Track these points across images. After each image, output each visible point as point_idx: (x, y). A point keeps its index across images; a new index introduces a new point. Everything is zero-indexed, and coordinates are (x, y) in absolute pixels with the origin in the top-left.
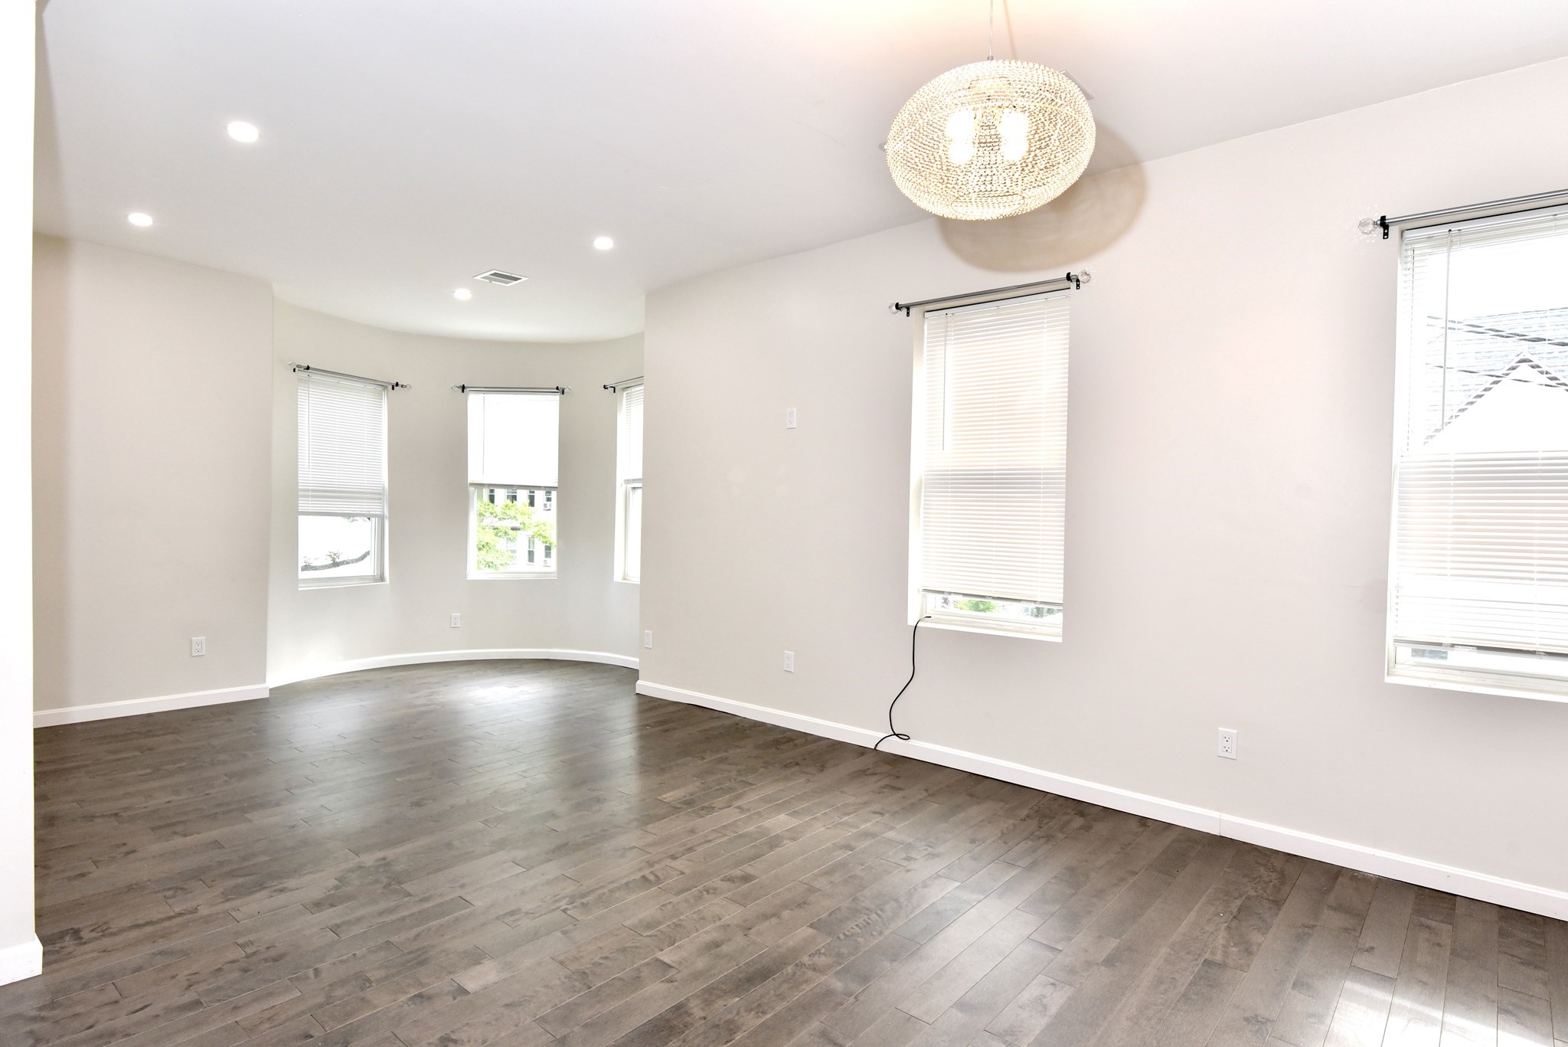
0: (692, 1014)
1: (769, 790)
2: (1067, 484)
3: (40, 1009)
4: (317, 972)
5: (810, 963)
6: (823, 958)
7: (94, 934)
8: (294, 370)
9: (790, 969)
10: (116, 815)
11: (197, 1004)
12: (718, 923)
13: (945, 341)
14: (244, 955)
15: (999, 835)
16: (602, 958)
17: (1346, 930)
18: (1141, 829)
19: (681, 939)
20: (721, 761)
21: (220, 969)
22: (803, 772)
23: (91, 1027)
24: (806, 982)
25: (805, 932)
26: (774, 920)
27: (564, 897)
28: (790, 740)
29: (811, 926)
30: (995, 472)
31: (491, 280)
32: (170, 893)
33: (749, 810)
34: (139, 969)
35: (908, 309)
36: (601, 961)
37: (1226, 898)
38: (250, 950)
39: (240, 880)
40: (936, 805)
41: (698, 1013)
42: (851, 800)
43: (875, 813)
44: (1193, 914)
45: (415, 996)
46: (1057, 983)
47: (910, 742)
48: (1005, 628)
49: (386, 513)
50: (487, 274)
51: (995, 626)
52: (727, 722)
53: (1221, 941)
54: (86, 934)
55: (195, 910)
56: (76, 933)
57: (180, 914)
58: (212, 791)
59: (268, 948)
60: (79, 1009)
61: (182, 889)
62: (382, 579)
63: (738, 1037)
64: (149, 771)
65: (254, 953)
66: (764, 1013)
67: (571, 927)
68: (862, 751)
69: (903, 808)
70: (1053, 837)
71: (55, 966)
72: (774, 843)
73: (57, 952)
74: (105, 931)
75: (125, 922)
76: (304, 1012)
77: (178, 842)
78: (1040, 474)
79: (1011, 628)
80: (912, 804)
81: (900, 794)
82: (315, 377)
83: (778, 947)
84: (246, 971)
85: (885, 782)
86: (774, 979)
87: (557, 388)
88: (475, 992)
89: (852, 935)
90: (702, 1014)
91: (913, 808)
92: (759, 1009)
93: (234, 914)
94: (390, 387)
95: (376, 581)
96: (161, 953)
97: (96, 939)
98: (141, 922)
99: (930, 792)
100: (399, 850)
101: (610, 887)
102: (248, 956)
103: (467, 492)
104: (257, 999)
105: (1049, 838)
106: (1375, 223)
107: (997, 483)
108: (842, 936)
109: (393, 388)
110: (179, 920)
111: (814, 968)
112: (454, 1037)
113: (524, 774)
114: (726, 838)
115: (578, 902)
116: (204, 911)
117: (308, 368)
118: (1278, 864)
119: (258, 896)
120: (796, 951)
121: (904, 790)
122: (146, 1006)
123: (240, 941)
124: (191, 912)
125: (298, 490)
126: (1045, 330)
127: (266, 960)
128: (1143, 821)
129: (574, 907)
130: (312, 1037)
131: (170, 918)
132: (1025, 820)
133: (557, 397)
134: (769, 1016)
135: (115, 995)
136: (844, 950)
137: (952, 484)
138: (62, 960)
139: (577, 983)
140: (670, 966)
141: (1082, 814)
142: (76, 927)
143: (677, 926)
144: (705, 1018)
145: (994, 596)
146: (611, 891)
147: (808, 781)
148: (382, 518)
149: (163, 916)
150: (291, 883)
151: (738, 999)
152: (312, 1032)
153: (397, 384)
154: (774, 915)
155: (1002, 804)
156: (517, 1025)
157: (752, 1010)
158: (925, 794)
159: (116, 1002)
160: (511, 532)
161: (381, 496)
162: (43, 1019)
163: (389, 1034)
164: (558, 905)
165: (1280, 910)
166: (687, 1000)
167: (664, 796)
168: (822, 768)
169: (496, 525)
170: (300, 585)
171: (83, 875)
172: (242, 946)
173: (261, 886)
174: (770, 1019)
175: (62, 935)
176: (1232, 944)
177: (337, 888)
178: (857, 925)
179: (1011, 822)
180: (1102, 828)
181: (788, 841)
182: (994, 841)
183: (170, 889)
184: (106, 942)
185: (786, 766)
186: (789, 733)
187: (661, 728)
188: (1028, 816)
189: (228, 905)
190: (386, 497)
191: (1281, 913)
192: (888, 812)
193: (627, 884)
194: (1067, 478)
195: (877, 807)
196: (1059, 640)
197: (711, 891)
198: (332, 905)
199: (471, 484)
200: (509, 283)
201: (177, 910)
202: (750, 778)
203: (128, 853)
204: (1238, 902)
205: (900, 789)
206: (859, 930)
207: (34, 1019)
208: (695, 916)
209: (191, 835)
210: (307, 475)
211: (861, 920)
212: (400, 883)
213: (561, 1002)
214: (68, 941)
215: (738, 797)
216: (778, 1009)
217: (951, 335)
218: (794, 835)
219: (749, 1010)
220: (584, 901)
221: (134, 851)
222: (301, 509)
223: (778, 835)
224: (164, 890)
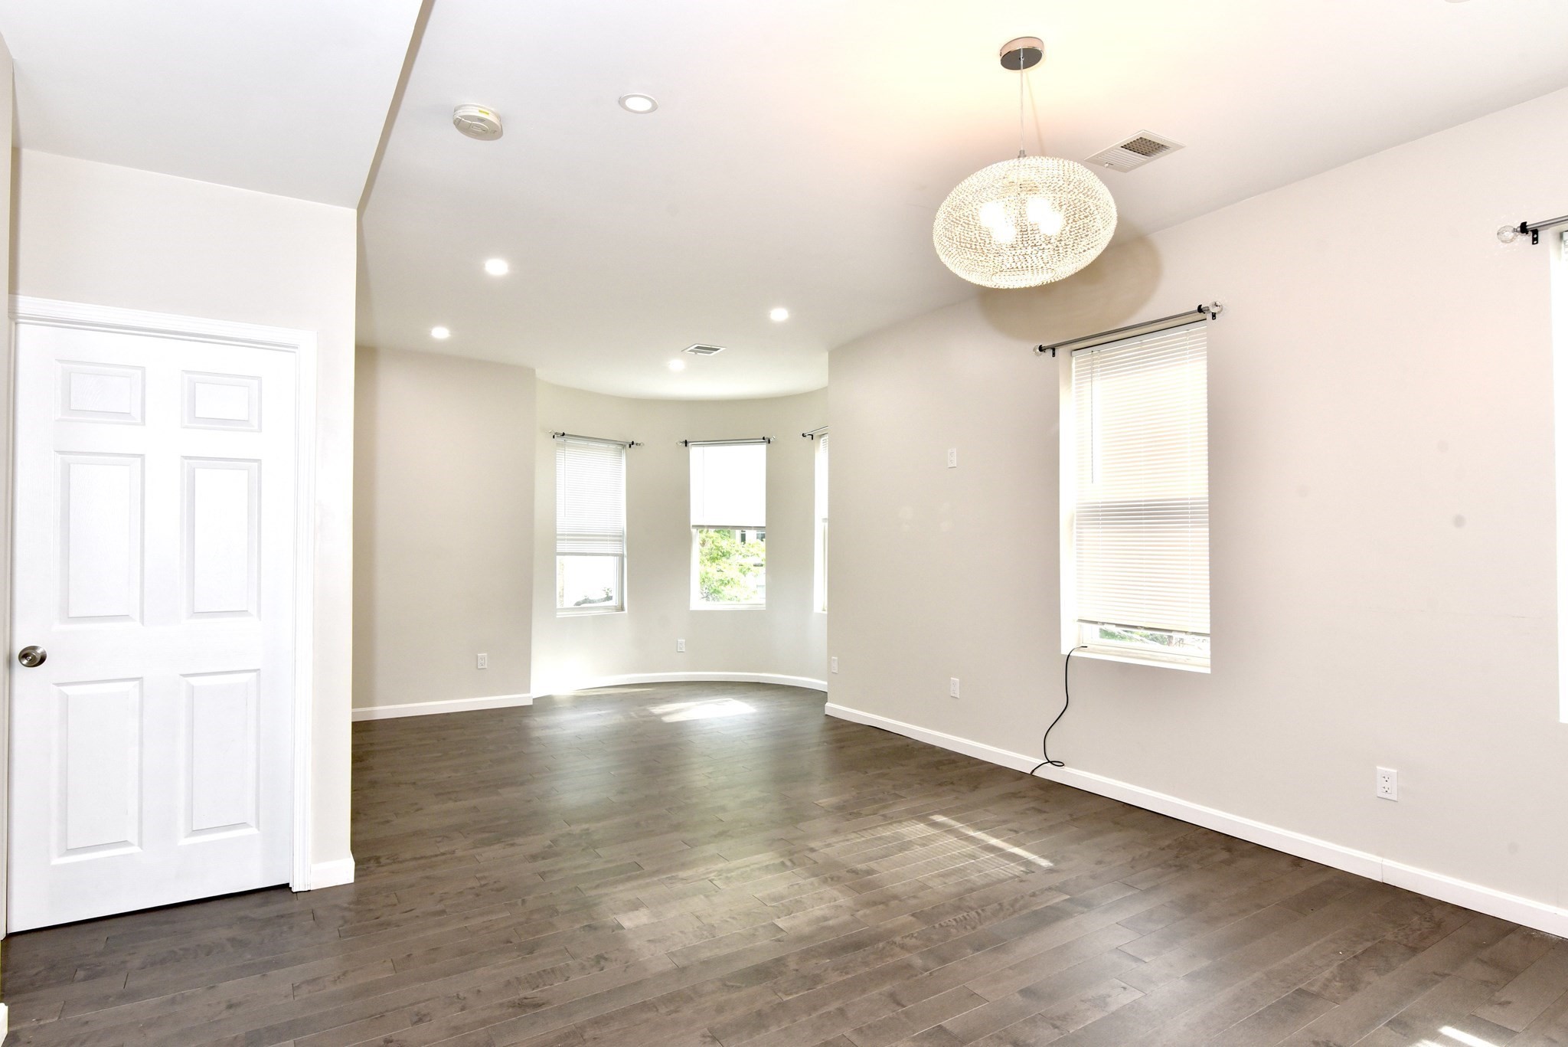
0: (787, 966)
1: (916, 804)
2: (1210, 513)
3: (350, 904)
4: (524, 901)
5: (901, 942)
6: (914, 940)
7: (388, 861)
8: (554, 437)
9: (881, 945)
10: (414, 783)
11: (443, 912)
12: (832, 904)
13: (1092, 377)
14: (479, 885)
15: (1130, 860)
16: (730, 917)
17: (1486, 983)
18: (1290, 869)
19: (797, 912)
20: (883, 775)
21: (461, 893)
22: (954, 790)
23: (377, 918)
24: (892, 956)
25: (905, 918)
26: (881, 907)
27: (714, 871)
28: (953, 762)
29: (913, 915)
30: (1143, 503)
31: (696, 352)
32: (439, 839)
33: (892, 818)
34: (412, 886)
35: (1054, 350)
36: (728, 920)
37: (1354, 939)
38: (483, 882)
39: (487, 835)
40: (1075, 829)
41: (792, 965)
42: (993, 817)
43: (1011, 830)
44: (1307, 949)
45: (586, 926)
46: (1128, 987)
47: (1066, 769)
48: (1159, 658)
49: (625, 553)
50: (692, 348)
51: (1148, 657)
52: (899, 743)
53: (1327, 974)
54: (383, 861)
55: (453, 852)
56: (377, 859)
57: (443, 854)
58: (479, 771)
59: (495, 882)
60: (372, 907)
61: (447, 837)
62: (622, 609)
63: (819, 987)
64: (440, 754)
65: (485, 885)
66: (847, 973)
67: (713, 892)
68: (1020, 775)
69: (1040, 829)
70: (1187, 867)
71: (361, 879)
72: (905, 846)
73: (365, 870)
74: (395, 860)
75: (408, 856)
76: (510, 926)
77: (451, 805)
78: (1187, 504)
79: (1165, 659)
80: (1051, 826)
81: (1044, 816)
82: (570, 441)
83: (878, 927)
84: (478, 895)
85: (1032, 805)
86: (865, 950)
87: (764, 439)
88: (628, 929)
89: (947, 926)
90: (796, 967)
91: (1051, 829)
92: (844, 970)
93: (477, 857)
94: (628, 446)
95: (617, 610)
96: (427, 877)
97: (390, 864)
98: (418, 856)
99: (1075, 817)
100: (600, 825)
101: (752, 867)
102: (482, 886)
103: (690, 533)
104: (482, 914)
105: (1181, 867)
106: (1515, 230)
107: (1145, 514)
108: (937, 925)
109: (630, 446)
110: (443, 857)
111: (903, 947)
112: (606, 956)
113: (710, 776)
114: (863, 839)
115: (725, 875)
116: (459, 853)
117: (564, 434)
118: (1437, 914)
119: (496, 847)
120: (892, 932)
121: (1048, 813)
122: (411, 910)
123: (477, 875)
124: (450, 853)
125: (556, 535)
126: (1188, 361)
127: (492, 890)
128: (1297, 861)
129: (720, 879)
130: (511, 942)
131: (436, 856)
132: (1163, 849)
133: (763, 447)
134: (850, 976)
135: (395, 901)
136: (935, 937)
137: (1102, 515)
138: (367, 875)
139: (705, 933)
140: (782, 930)
141: (1229, 850)
142: (378, 855)
143: (797, 901)
144: (797, 970)
145: (1146, 626)
146: (752, 870)
147: (957, 798)
148: (622, 556)
149: (432, 854)
150: (519, 840)
151: (828, 961)
152: (512, 940)
153: (633, 443)
154: (882, 903)
155: (1146, 833)
156: (652, 955)
157: (837, 970)
158: (1068, 818)
159: (395, 905)
160: (753, 568)
161: (621, 538)
162: (350, 910)
163: (562, 948)
164: (708, 876)
165: (1414, 955)
166: (788, 956)
167: (820, 801)
168: (976, 788)
169: (741, 562)
170: (558, 613)
171: (388, 822)
172: (479, 879)
173: (499, 840)
174: (851, 978)
175: (369, 860)
176: (1338, 979)
177: (550, 847)
178: (955, 920)
179: (1148, 850)
180: (1247, 864)
181: (918, 847)
182: (1121, 865)
183: (440, 836)
184: (395, 867)
185: (941, 785)
186: (953, 757)
187: (839, 744)
188: (1169, 846)
189: (475, 851)
190: (625, 540)
191: (1414, 959)
192: (1023, 830)
193: (767, 866)
194: (1210, 508)
195: (1014, 825)
196: (1208, 671)
197: (835, 879)
198: (543, 858)
199: (693, 526)
200: (710, 353)
201: (442, 851)
202: (902, 793)
203: (417, 810)
204: (1369, 944)
205: (1045, 812)
206: (954, 923)
207: (345, 909)
208: (815, 896)
209: (460, 800)
210: (565, 522)
211: (960, 916)
212: (595, 848)
213: (689, 944)
214: (372, 864)
215: (884, 807)
216: (859, 972)
217: (1097, 372)
218: (925, 842)
219: (834, 969)
220: (729, 875)
221: (421, 809)
222: (559, 550)
223: (911, 841)
224: (437, 837)
